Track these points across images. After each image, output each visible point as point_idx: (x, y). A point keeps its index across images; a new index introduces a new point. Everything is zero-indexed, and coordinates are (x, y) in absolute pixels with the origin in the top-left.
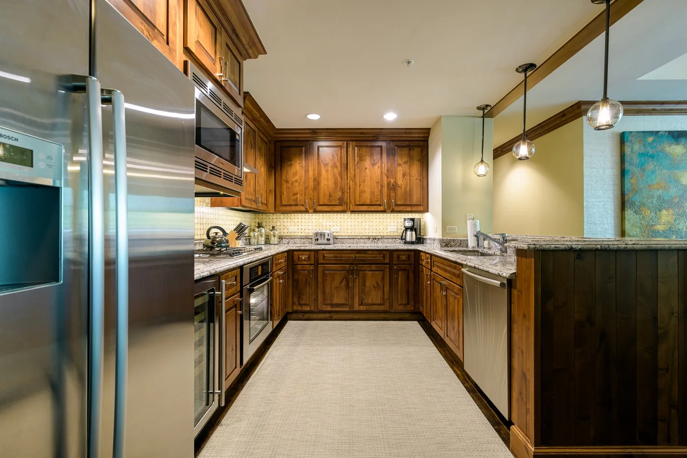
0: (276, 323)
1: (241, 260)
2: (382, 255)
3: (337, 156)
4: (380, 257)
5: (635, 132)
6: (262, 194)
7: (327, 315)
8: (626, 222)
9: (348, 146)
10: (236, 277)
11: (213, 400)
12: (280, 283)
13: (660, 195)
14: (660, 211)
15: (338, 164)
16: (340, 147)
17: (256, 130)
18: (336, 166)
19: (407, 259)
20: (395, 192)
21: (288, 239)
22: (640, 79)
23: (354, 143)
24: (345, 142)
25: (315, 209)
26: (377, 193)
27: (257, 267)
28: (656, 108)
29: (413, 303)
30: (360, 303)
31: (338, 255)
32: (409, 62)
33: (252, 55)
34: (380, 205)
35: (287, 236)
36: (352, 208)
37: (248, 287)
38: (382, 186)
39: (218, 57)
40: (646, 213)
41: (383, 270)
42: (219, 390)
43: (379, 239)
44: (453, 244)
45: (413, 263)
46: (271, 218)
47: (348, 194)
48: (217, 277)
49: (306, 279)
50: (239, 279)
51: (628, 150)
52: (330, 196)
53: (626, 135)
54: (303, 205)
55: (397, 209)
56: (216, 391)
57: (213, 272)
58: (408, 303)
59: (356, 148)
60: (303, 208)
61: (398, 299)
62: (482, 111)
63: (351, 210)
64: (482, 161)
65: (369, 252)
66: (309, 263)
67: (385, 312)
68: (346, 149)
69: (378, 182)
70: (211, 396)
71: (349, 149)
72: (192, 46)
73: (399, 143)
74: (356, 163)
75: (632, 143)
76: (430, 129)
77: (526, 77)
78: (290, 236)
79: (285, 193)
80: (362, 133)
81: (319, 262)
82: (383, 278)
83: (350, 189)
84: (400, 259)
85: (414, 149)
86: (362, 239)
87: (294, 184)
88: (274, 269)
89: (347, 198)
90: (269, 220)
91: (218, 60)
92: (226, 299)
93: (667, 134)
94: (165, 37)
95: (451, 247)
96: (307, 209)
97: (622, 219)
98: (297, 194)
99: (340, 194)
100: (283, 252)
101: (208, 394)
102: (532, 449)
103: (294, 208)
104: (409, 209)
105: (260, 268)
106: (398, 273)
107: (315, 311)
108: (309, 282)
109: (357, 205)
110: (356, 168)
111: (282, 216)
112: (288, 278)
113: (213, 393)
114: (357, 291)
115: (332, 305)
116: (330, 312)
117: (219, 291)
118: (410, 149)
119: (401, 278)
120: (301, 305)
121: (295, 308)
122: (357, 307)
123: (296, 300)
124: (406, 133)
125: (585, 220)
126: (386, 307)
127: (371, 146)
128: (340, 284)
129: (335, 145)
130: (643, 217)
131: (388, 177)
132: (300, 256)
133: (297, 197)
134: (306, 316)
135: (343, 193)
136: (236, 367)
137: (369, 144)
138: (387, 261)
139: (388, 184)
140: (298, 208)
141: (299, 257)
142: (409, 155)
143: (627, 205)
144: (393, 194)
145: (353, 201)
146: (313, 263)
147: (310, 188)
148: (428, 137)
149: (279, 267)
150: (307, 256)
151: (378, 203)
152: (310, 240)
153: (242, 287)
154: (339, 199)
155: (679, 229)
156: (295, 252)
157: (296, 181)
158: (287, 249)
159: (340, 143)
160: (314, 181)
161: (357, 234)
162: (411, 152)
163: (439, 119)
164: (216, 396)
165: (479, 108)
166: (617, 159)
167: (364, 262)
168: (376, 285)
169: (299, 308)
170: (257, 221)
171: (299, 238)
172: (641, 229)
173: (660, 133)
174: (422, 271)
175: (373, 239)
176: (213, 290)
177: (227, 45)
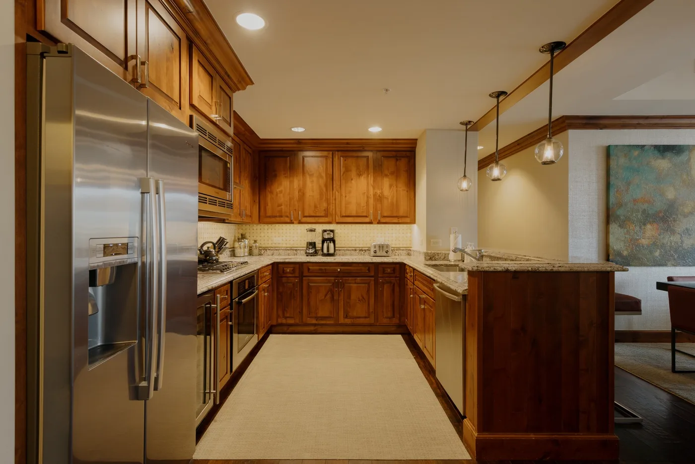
0: (261, 336)
1: (231, 275)
2: (367, 268)
3: (323, 167)
4: (365, 269)
5: (620, 145)
6: (246, 206)
7: (312, 328)
8: (611, 236)
9: (334, 156)
10: (227, 291)
11: (210, 399)
12: (264, 296)
13: (645, 210)
14: (645, 224)
15: (324, 175)
16: (326, 157)
17: (241, 143)
18: (322, 177)
19: (392, 272)
20: (381, 204)
21: (272, 250)
22: (615, 99)
23: (340, 153)
24: (331, 152)
25: (300, 220)
26: (363, 203)
27: (244, 281)
28: (640, 122)
29: (398, 316)
30: (345, 316)
31: (323, 268)
32: (387, 90)
33: (240, 87)
34: (366, 217)
35: (272, 247)
36: (338, 219)
37: (237, 299)
38: (368, 197)
39: (214, 100)
40: (631, 227)
41: (369, 284)
42: (214, 390)
43: (365, 250)
44: (437, 257)
45: (398, 276)
46: (255, 228)
47: (334, 205)
48: (212, 291)
49: (291, 292)
50: (229, 294)
51: (613, 164)
52: (316, 207)
53: (611, 149)
54: (287, 217)
55: (383, 220)
56: (212, 391)
57: (210, 287)
58: (394, 316)
59: (342, 158)
60: (288, 220)
61: (383, 312)
62: (465, 126)
63: (337, 221)
64: (465, 176)
65: (354, 265)
66: (293, 276)
67: (370, 325)
68: (331, 160)
69: (365, 193)
70: (207, 395)
71: (334, 159)
72: (196, 102)
73: (386, 154)
74: (342, 174)
75: (618, 157)
76: (417, 140)
77: (498, 103)
78: (275, 247)
79: (269, 204)
80: (348, 143)
81: (304, 275)
82: (368, 291)
83: (335, 199)
84: (386, 272)
85: (400, 160)
86: (349, 250)
87: (279, 195)
88: (260, 283)
89: (333, 209)
90: (253, 231)
91: (214, 104)
92: (221, 310)
93: (652, 148)
94: (179, 105)
95: (435, 260)
96: (292, 220)
97: (607, 233)
98: (281, 205)
99: (325, 205)
100: (268, 265)
101: (205, 394)
102: (476, 434)
103: (278, 219)
104: (395, 220)
105: (247, 281)
106: (383, 286)
107: (300, 324)
108: (294, 294)
109: (343, 216)
110: (342, 179)
111: (266, 226)
112: (273, 291)
113: (210, 393)
114: (341, 303)
115: (317, 318)
116: (315, 325)
117: (214, 304)
118: (397, 160)
119: (387, 290)
120: (286, 318)
121: (280, 321)
122: (342, 320)
123: (280, 313)
124: (393, 143)
125: (570, 234)
126: (371, 320)
127: (358, 157)
128: (325, 297)
129: (320, 155)
130: (627, 231)
131: (374, 188)
132: (285, 269)
133: (282, 208)
134: (291, 329)
135: (328, 204)
136: (227, 373)
137: (355, 154)
138: (372, 274)
139: (375, 195)
140: (282, 219)
141: (283, 270)
142: (396, 165)
143: (612, 219)
144: (379, 206)
145: (338, 213)
146: (298, 276)
147: (295, 199)
148: (415, 147)
149: (264, 280)
150: (292, 269)
151: (365, 214)
152: (295, 252)
153: (232, 300)
154: (325, 210)
155: (663, 244)
156: (279, 265)
157: (281, 192)
158: (272, 262)
159: (325, 153)
160: (299, 192)
161: (344, 246)
162: (398, 162)
163: (424, 132)
164: (212, 395)
165: (462, 123)
166: (603, 173)
167: (349, 274)
168: (361, 298)
169: (284, 321)
170: (241, 231)
171: (283, 250)
172: (625, 243)
173: (645, 147)
174: (407, 285)
175: (360, 250)
176: (210, 303)
177: (221, 87)
